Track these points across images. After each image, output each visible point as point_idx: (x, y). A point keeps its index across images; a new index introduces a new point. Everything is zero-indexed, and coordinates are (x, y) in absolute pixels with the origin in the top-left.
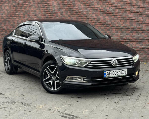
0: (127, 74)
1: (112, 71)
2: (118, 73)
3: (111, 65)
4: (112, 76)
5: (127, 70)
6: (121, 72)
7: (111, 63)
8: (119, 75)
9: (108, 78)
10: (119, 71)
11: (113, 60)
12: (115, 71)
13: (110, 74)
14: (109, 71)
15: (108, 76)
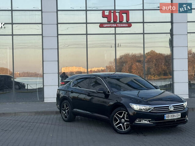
0: (180, 117)
1: (170, 115)
2: (174, 116)
3: (169, 110)
4: (170, 118)
5: (180, 113)
6: (176, 115)
7: (168, 108)
8: (175, 117)
9: (167, 120)
10: (175, 114)
11: (170, 106)
12: (172, 114)
13: (168, 117)
14: (168, 115)
15: (167, 118)
